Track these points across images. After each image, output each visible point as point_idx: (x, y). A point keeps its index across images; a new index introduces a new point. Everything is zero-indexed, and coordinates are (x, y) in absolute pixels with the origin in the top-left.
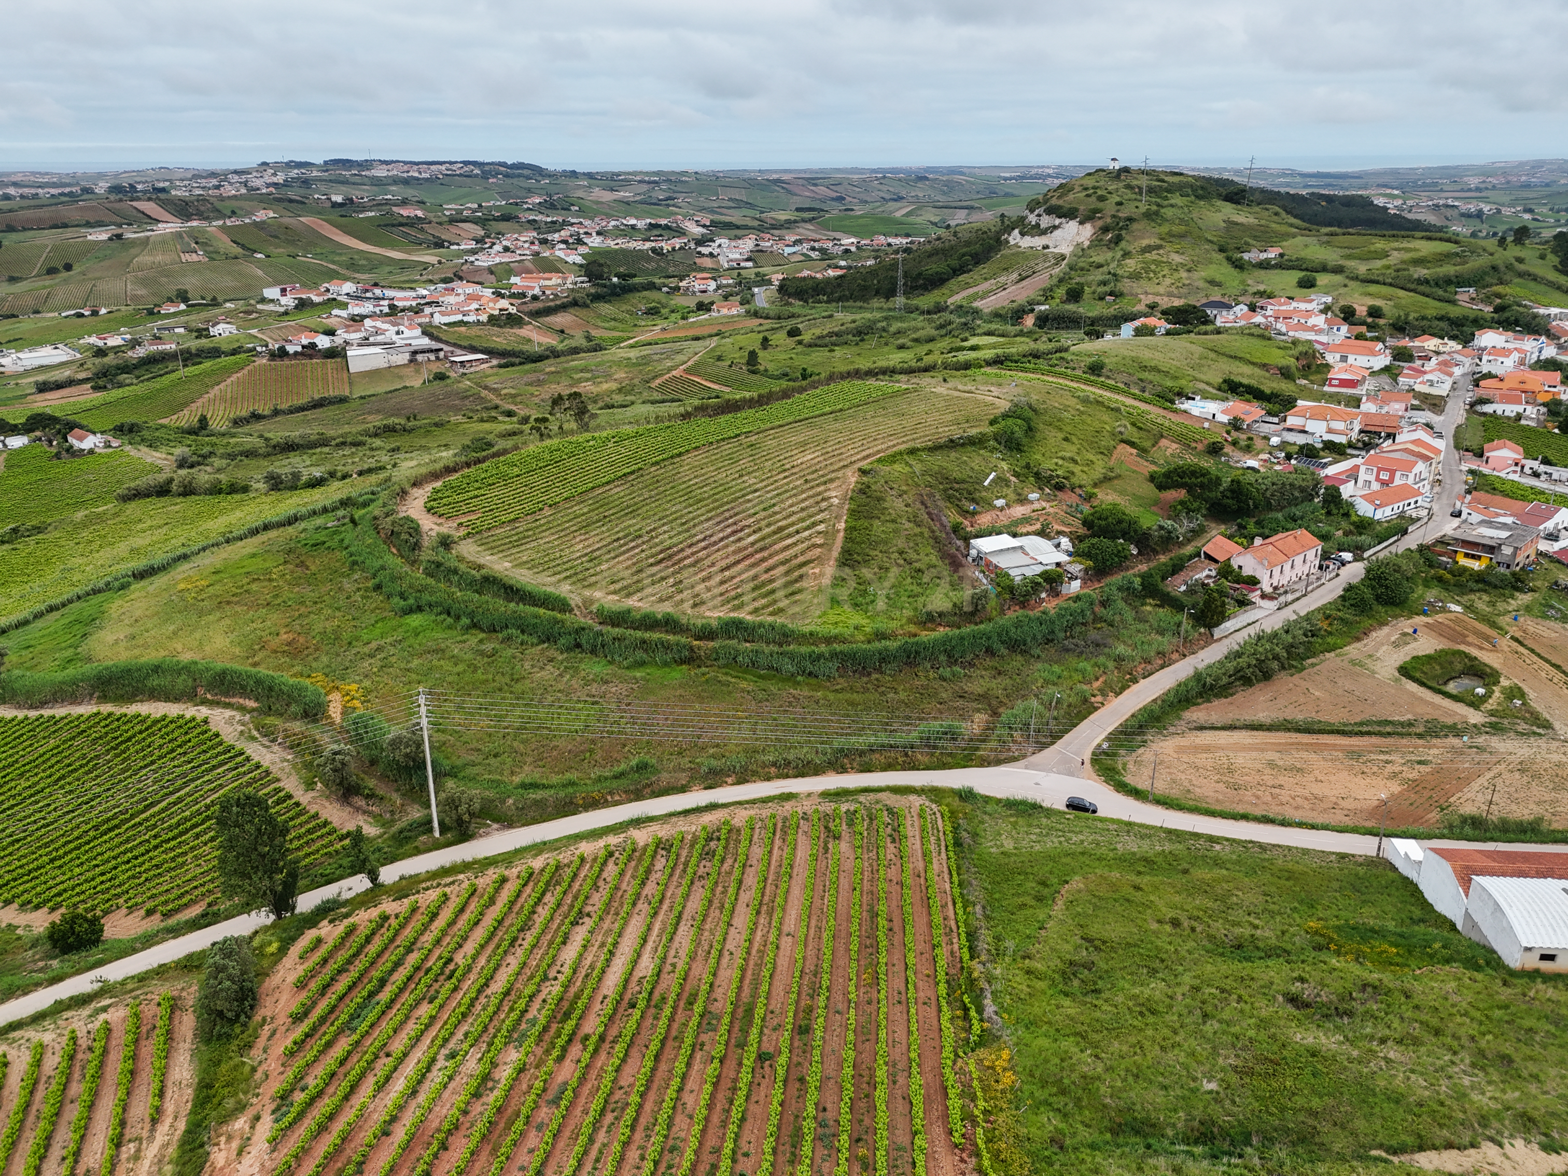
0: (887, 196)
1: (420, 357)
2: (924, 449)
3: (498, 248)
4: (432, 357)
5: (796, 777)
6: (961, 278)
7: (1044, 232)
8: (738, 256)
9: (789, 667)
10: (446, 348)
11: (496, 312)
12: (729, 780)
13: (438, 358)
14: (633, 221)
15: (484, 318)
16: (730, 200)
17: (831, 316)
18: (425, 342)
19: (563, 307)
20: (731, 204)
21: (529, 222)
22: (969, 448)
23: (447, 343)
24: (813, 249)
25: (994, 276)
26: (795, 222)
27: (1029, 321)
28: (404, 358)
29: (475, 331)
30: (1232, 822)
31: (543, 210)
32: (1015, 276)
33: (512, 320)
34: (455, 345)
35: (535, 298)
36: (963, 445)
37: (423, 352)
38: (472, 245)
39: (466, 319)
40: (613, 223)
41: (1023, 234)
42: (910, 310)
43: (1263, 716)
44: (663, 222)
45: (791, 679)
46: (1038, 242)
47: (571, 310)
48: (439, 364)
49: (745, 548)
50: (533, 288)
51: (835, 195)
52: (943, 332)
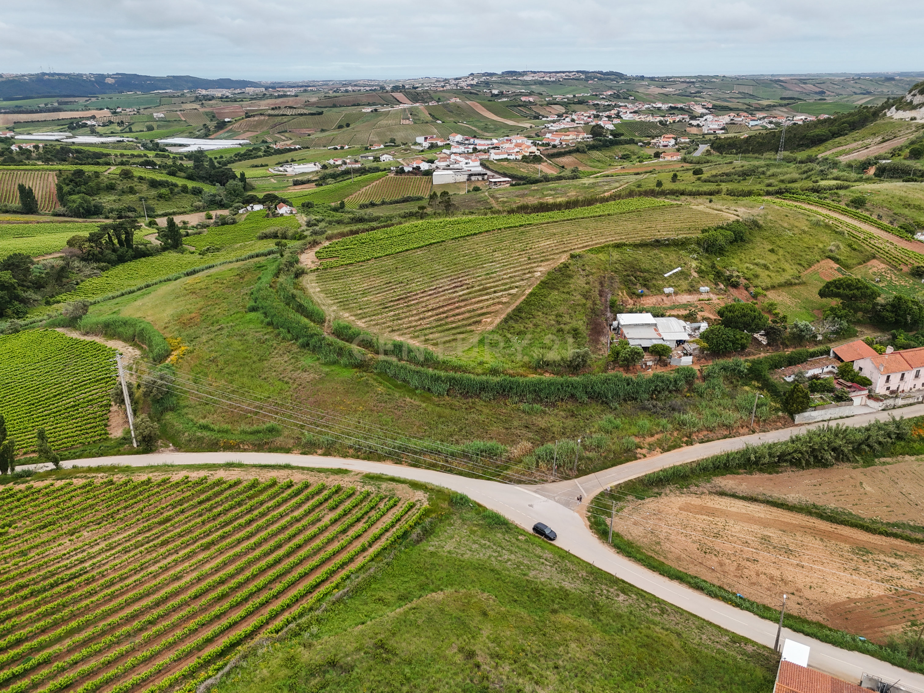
1: (473, 178)
3: (568, 119)
4: (480, 178)
5: (364, 459)
6: (837, 139)
7: (914, 108)
8: (716, 127)
9: (415, 382)
10: (489, 173)
11: (527, 154)
12: (320, 451)
13: (483, 179)
14: (659, 105)
15: (519, 157)
16: (739, 93)
18: (480, 169)
19: (570, 153)
20: (740, 96)
22: (672, 248)
23: (492, 170)
24: (771, 123)
25: (863, 138)
26: (774, 106)
27: (872, 171)
28: (464, 178)
29: (512, 165)
30: (666, 580)
32: (879, 139)
33: (536, 159)
34: (496, 172)
35: (554, 146)
36: (667, 245)
37: (475, 175)
39: (509, 157)
40: (647, 106)
41: (897, 109)
42: (789, 160)
43: (792, 497)
44: (680, 105)
45: (412, 392)
46: (907, 115)
47: (574, 155)
48: (483, 183)
50: (555, 140)
51: (818, 90)
52: (805, 176)
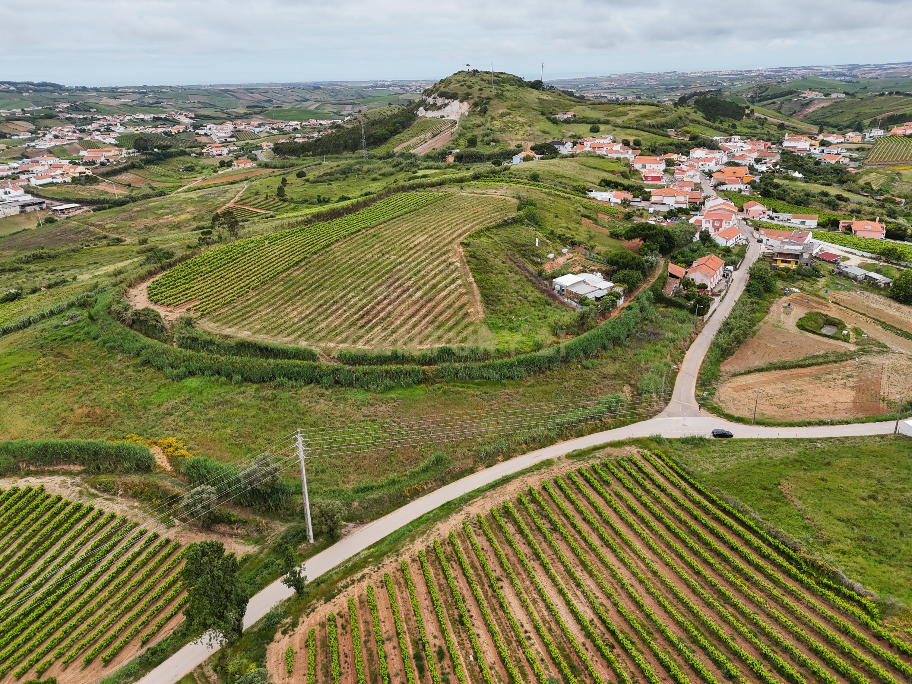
0: (299, 99)
1: (28, 209)
2: (493, 227)
3: (49, 136)
4: (37, 208)
5: (540, 448)
6: (397, 137)
7: (440, 108)
8: (224, 135)
9: (494, 375)
10: (47, 201)
11: (77, 175)
12: (500, 458)
13: (42, 209)
14: (141, 116)
15: (68, 179)
16: (199, 102)
17: (320, 164)
18: (29, 198)
19: (125, 169)
20: (200, 105)
21: (67, 118)
22: (515, 225)
23: (45, 198)
24: (273, 128)
25: (417, 135)
26: (250, 114)
27: (451, 159)
28: (16, 210)
29: (64, 188)
30: (805, 428)
31: (71, 111)
32: (429, 134)
33: (90, 180)
34: (52, 199)
35: (103, 164)
36: (511, 223)
37: (30, 205)
38: (28, 135)
39: (55, 181)
40: (128, 118)
41: (426, 110)
42: (371, 157)
43: (758, 363)
44: (163, 116)
45: (498, 382)
46: (437, 114)
47: (132, 171)
48: (43, 212)
49: (418, 301)
50: (100, 158)
51: (266, 99)
52: (398, 169)
